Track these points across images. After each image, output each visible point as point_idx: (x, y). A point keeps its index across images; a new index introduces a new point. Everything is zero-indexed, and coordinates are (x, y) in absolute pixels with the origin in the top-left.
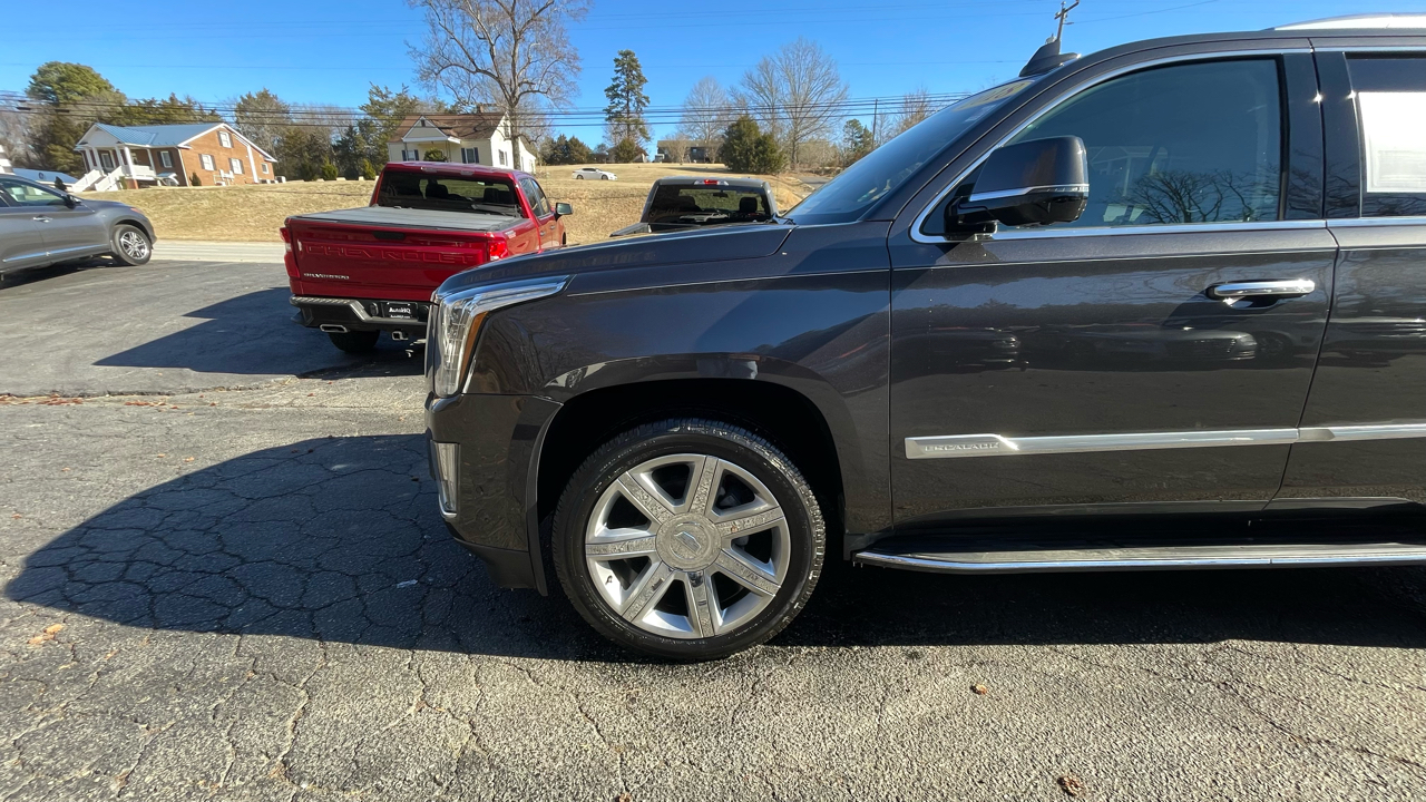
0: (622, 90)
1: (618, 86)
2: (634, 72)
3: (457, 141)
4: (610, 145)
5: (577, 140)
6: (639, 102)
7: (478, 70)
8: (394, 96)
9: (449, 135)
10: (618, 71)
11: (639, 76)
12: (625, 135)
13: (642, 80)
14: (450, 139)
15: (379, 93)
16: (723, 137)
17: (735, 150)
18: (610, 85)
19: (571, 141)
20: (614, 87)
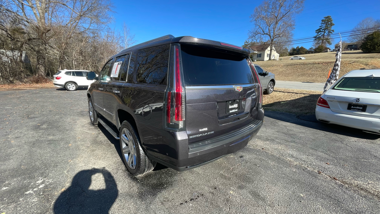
0: (323, 30)
1: (322, 28)
2: (329, 23)
3: (257, 52)
4: (314, 48)
5: (303, 47)
6: (329, 32)
7: (265, 34)
8: (249, 42)
9: (254, 51)
10: (322, 24)
11: (331, 23)
12: (321, 44)
13: (332, 25)
14: (255, 52)
15: (247, 42)
16: (363, 40)
17: (368, 45)
18: (318, 29)
19: (301, 48)
20: (320, 29)
